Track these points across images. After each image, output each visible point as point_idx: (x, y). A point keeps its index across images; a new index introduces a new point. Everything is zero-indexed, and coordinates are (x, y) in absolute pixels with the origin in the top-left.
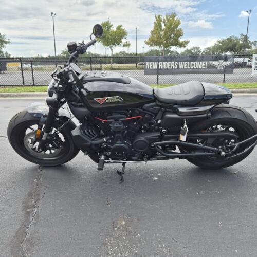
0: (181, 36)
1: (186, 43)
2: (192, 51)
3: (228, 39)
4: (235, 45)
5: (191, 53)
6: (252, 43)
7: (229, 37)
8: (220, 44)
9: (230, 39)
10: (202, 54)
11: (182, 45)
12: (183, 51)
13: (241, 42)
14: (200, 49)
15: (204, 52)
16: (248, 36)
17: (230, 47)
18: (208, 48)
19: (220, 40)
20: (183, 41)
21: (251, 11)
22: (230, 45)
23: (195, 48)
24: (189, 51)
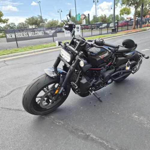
0: (2, 16)
1: (7, 20)
2: (11, 25)
3: (32, 18)
4: (36, 21)
5: (10, 26)
6: (45, 20)
7: (32, 17)
8: (28, 21)
9: (33, 18)
10: (17, 27)
11: (4, 22)
12: (4, 26)
13: (39, 20)
14: (15, 24)
15: (18, 26)
16: (42, 16)
17: (34, 22)
18: (20, 23)
19: (27, 18)
20: (5, 19)
21: (40, 2)
22: (34, 21)
23: (12, 23)
24: (9, 26)
